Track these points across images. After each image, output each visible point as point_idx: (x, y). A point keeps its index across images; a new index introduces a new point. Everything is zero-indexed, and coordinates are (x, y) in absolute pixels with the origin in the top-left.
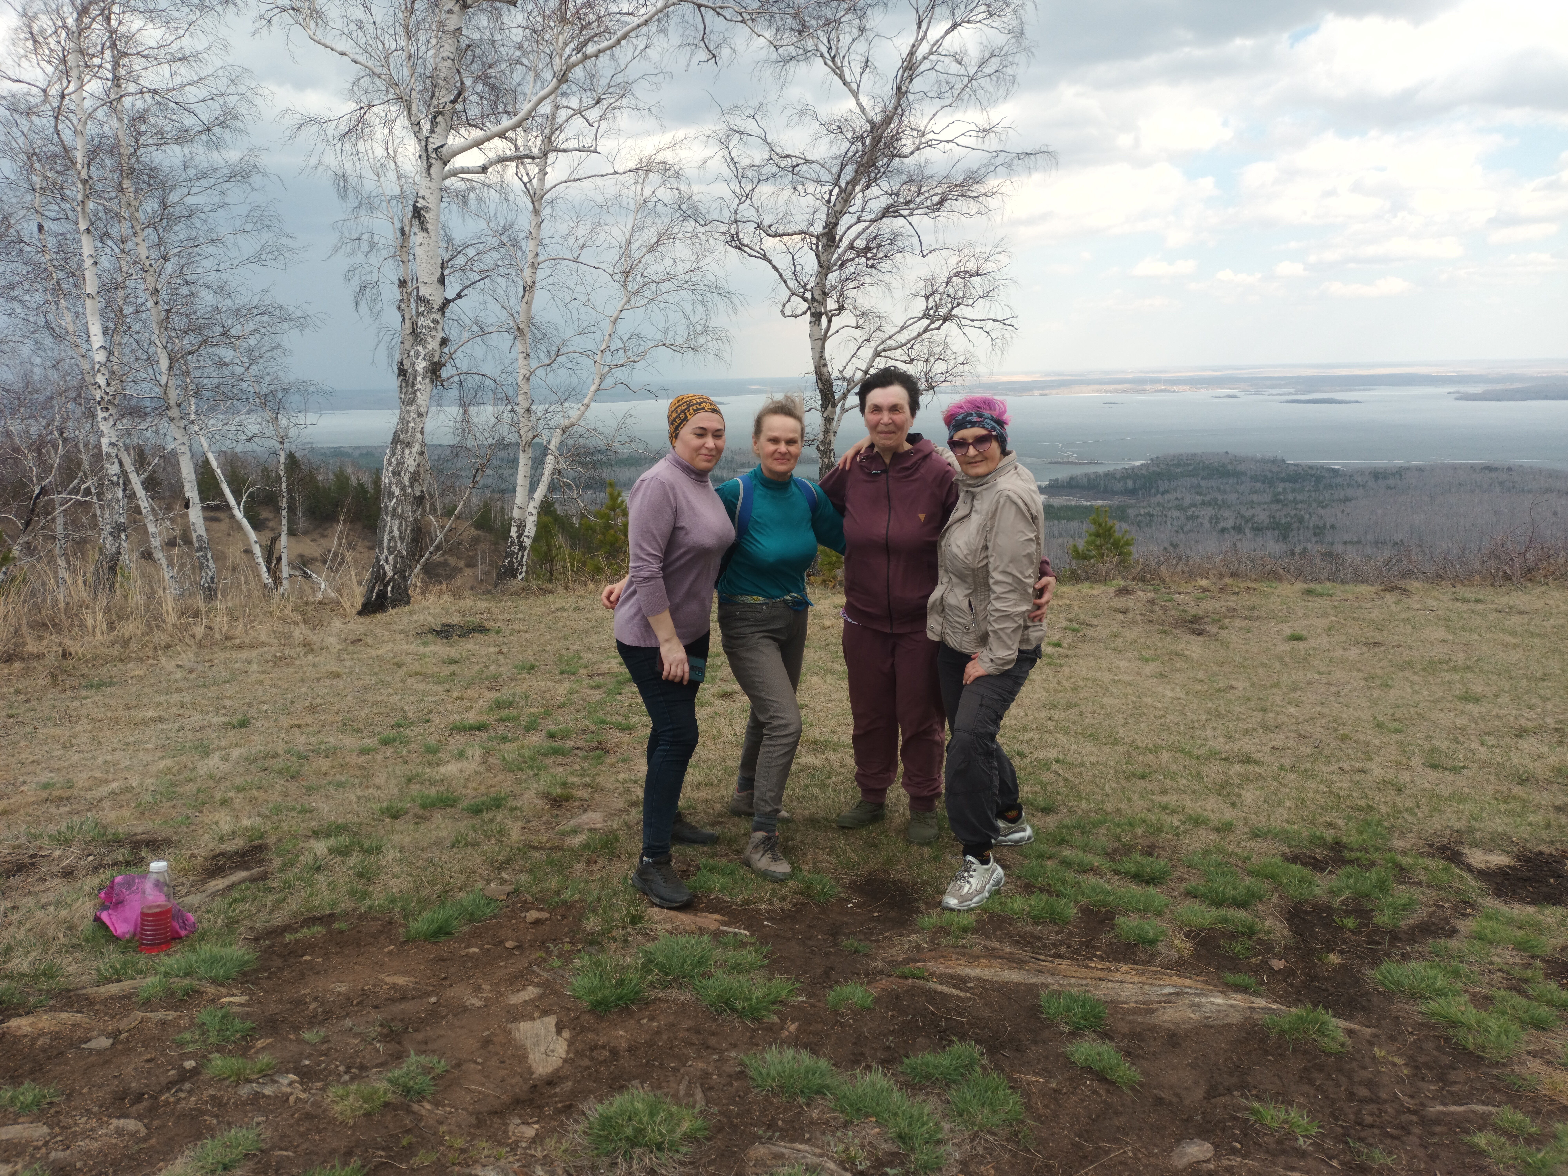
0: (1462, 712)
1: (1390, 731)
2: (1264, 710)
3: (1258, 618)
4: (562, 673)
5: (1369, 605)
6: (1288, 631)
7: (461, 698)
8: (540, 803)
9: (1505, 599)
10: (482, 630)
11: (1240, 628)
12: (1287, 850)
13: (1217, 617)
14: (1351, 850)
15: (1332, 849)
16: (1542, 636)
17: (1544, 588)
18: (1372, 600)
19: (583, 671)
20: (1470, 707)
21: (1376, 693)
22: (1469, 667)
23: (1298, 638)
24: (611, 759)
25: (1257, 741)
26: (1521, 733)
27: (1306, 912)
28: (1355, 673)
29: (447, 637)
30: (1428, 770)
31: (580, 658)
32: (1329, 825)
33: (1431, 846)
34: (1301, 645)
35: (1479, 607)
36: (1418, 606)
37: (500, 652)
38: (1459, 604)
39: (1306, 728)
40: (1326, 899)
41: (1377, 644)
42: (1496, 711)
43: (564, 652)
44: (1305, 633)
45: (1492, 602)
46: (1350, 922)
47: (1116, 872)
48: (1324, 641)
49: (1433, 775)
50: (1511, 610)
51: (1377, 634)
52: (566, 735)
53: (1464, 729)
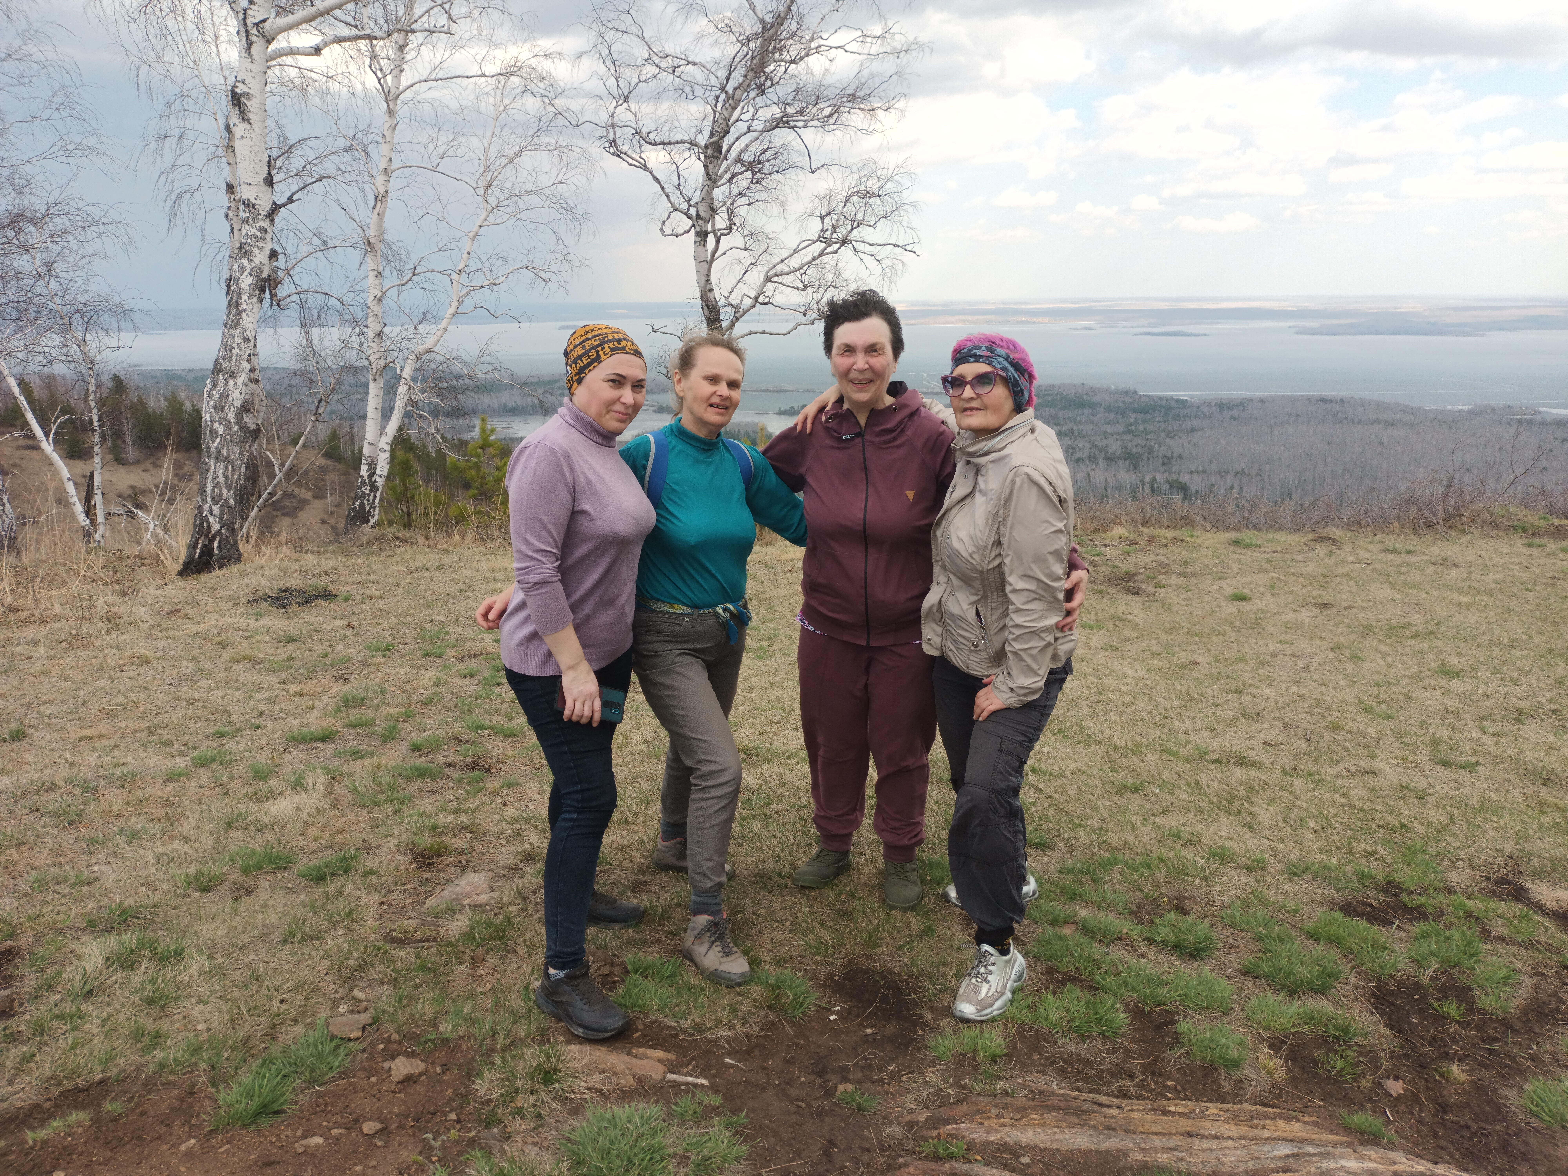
0: (1449, 690)
1: (1380, 716)
2: (1239, 692)
3: (1193, 575)
4: (426, 655)
5: (1300, 557)
6: (1229, 591)
7: (300, 694)
8: (404, 861)
9: (1435, 549)
10: (327, 596)
11: (1179, 587)
12: (1335, 895)
13: (1150, 573)
14: (1410, 893)
15: (1386, 891)
16: (1488, 593)
17: (1469, 537)
18: (1302, 551)
19: (451, 653)
20: (1454, 684)
21: (1349, 667)
22: (1431, 633)
23: (1242, 598)
24: (493, 784)
25: (1243, 733)
26: (1519, 717)
27: (1391, 992)
28: (1317, 642)
29: (284, 606)
30: (1439, 768)
31: (447, 634)
32: (1369, 855)
33: (1487, 879)
34: (1245, 606)
35: (1413, 559)
36: (1351, 559)
37: (349, 626)
38: (1391, 557)
39: (1288, 714)
40: (1411, 972)
41: (1326, 605)
42: (1481, 689)
43: (427, 625)
44: (1246, 592)
45: (1423, 553)
46: (1452, 1009)
47: (1151, 941)
48: (1269, 602)
49: (1447, 774)
50: (1445, 563)
51: (1323, 593)
52: (434, 747)
53: (1456, 711)
